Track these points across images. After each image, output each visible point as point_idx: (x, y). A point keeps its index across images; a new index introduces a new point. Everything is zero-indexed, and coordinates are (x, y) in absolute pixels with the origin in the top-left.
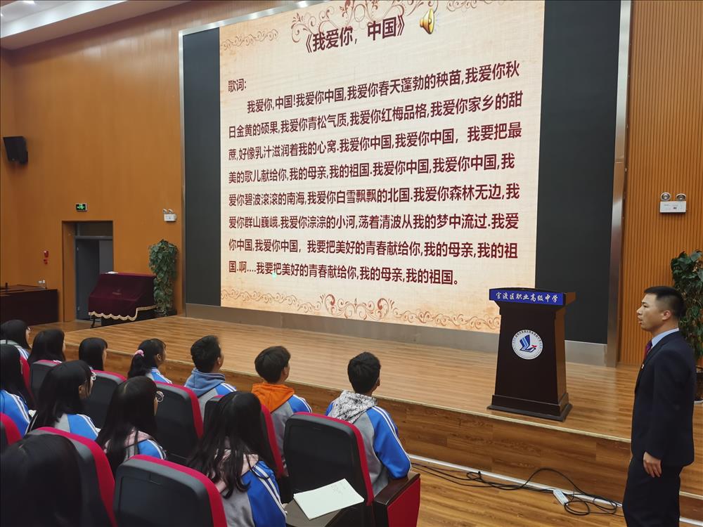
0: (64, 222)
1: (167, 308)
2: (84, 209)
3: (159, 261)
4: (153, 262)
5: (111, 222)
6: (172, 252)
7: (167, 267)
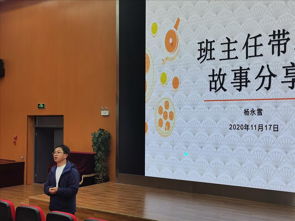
0: (28, 116)
1: (104, 177)
2: (44, 107)
3: (99, 143)
4: (95, 144)
5: (62, 116)
6: (107, 137)
7: (104, 148)
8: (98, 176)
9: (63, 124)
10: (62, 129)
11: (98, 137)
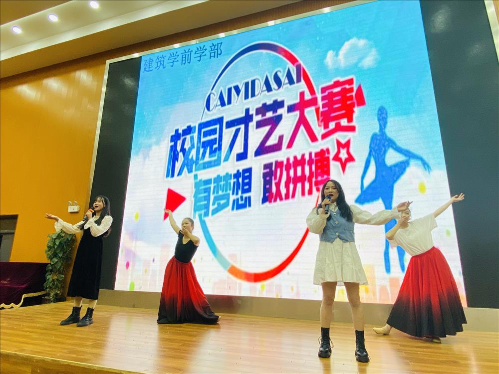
1: (56, 295)
3: (56, 247)
4: (50, 248)
6: (70, 239)
7: (63, 253)
8: (48, 295)
9: (14, 228)
10: (13, 234)
11: (55, 239)
